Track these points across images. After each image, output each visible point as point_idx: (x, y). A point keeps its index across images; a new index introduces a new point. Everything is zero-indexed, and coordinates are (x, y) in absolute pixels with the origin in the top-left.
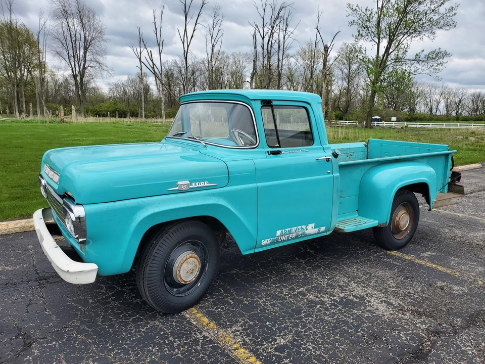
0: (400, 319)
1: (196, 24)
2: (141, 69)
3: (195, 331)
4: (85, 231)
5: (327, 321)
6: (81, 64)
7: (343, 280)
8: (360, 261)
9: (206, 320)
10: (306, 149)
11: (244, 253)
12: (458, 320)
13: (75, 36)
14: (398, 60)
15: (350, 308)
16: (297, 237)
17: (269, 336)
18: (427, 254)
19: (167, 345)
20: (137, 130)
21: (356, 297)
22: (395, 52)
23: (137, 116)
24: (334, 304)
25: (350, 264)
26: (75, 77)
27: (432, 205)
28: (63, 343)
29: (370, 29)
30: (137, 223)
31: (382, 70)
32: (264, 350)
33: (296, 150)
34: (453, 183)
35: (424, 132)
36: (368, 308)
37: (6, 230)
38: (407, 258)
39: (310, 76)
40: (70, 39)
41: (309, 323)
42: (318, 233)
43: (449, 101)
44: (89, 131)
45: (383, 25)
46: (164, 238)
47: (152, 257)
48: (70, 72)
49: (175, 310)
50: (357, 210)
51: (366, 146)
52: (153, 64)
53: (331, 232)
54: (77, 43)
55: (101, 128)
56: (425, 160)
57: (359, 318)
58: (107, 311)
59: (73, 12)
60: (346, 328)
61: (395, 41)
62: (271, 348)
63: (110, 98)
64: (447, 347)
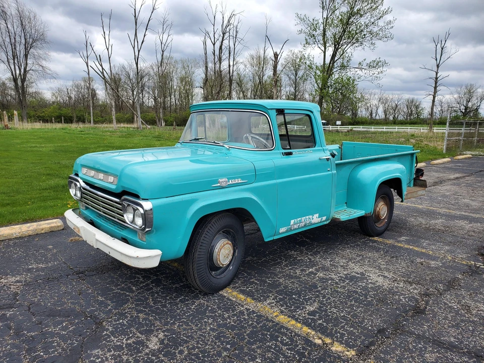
0: (397, 288)
1: (146, 30)
2: (89, 74)
3: (237, 305)
4: (152, 222)
5: (340, 292)
6: (21, 66)
7: (343, 262)
8: (351, 246)
9: (242, 296)
10: (311, 150)
11: (266, 240)
12: (440, 285)
13: (15, 39)
14: (343, 67)
15: (356, 282)
16: (305, 226)
17: (300, 306)
18: (403, 238)
19: (219, 316)
20: (91, 136)
21: (358, 273)
22: (341, 60)
23: (84, 122)
24: (342, 280)
25: (343, 249)
26: (15, 80)
27: (404, 197)
28: (129, 320)
29: (316, 38)
30: (192, 214)
31: (329, 77)
32: (299, 316)
33: (303, 151)
34: (418, 178)
35: (370, 135)
36: (370, 281)
37: (19, 233)
38: (388, 242)
39: (258, 82)
40: (9, 40)
41: (328, 294)
42: (321, 222)
43: (386, 106)
44: (41, 138)
45: (329, 34)
46: (208, 227)
47: (200, 244)
48: (9, 75)
49: (214, 290)
50: (346, 203)
51: (340, 148)
52: (103, 69)
53: (329, 221)
54: (17, 45)
55: (53, 134)
56: (396, 159)
57: (365, 288)
58: (154, 295)
59: (13, 13)
60: (357, 296)
61: (340, 50)
62: (305, 314)
63: (53, 103)
64: (438, 304)
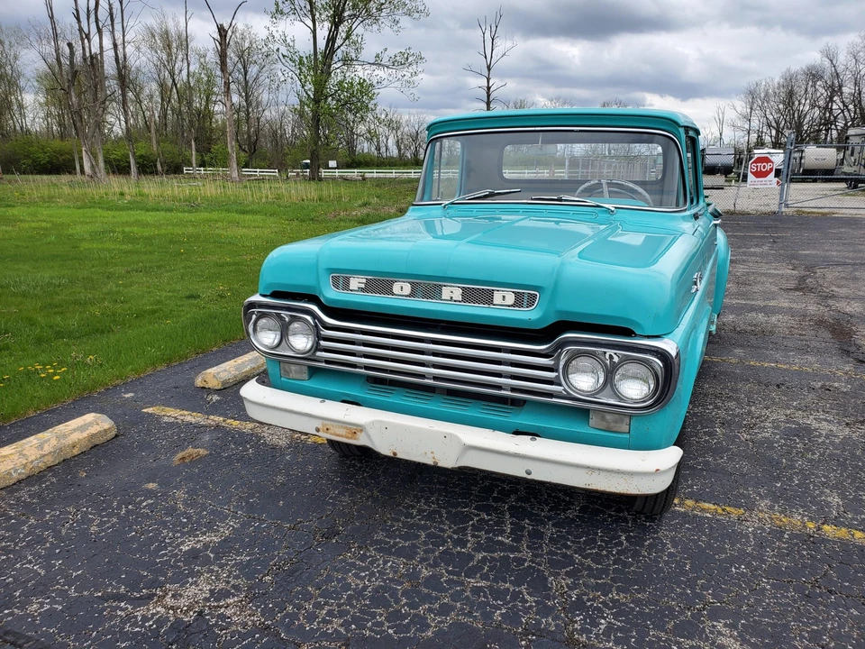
5: (821, 461)
9: (710, 506)
14: (347, 61)
18: (739, 352)
22: (344, 48)
29: (296, 3)
31: (326, 78)
32: (845, 519)
39: (171, 81)
57: (838, 446)
60: (850, 462)
62: (847, 514)
